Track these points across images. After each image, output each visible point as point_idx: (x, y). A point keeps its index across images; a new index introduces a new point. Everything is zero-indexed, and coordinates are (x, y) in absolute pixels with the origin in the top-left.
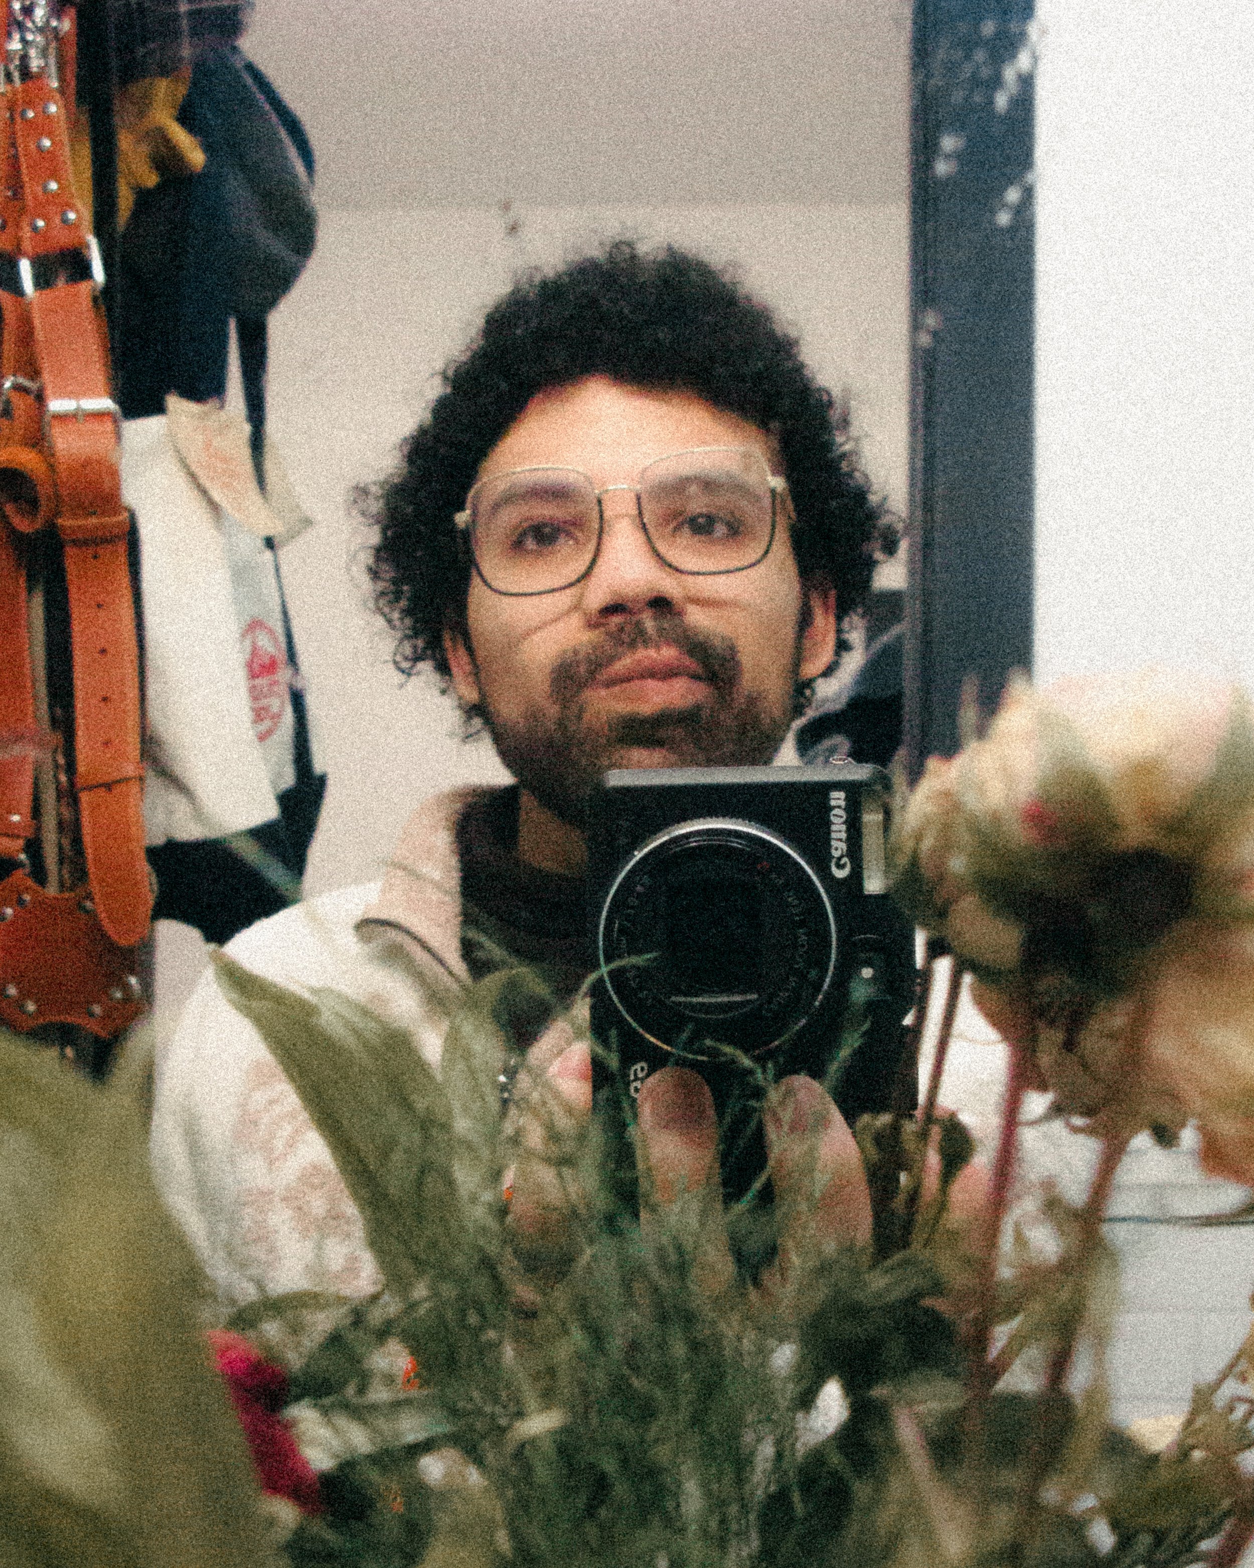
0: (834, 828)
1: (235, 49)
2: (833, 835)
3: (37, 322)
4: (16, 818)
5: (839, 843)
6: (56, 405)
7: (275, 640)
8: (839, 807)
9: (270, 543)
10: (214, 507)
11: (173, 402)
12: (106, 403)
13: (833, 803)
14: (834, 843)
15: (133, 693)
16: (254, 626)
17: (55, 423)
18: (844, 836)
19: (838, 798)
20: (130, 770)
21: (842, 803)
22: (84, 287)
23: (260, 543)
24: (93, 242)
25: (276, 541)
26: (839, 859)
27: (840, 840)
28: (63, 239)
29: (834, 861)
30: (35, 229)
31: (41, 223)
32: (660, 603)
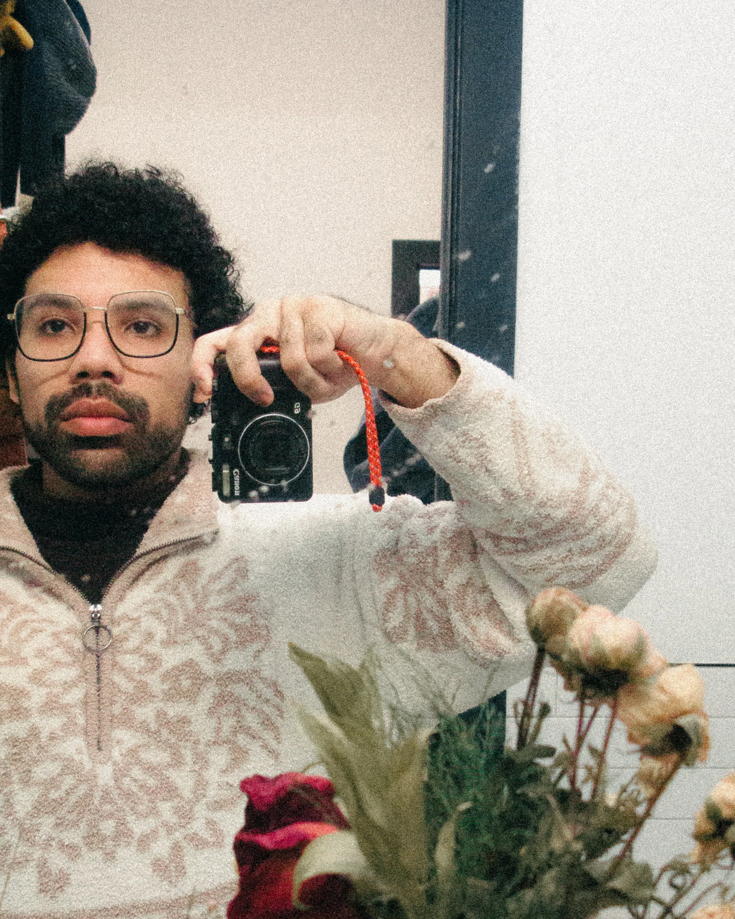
26: (237, 475)
29: (239, 474)
32: (108, 374)
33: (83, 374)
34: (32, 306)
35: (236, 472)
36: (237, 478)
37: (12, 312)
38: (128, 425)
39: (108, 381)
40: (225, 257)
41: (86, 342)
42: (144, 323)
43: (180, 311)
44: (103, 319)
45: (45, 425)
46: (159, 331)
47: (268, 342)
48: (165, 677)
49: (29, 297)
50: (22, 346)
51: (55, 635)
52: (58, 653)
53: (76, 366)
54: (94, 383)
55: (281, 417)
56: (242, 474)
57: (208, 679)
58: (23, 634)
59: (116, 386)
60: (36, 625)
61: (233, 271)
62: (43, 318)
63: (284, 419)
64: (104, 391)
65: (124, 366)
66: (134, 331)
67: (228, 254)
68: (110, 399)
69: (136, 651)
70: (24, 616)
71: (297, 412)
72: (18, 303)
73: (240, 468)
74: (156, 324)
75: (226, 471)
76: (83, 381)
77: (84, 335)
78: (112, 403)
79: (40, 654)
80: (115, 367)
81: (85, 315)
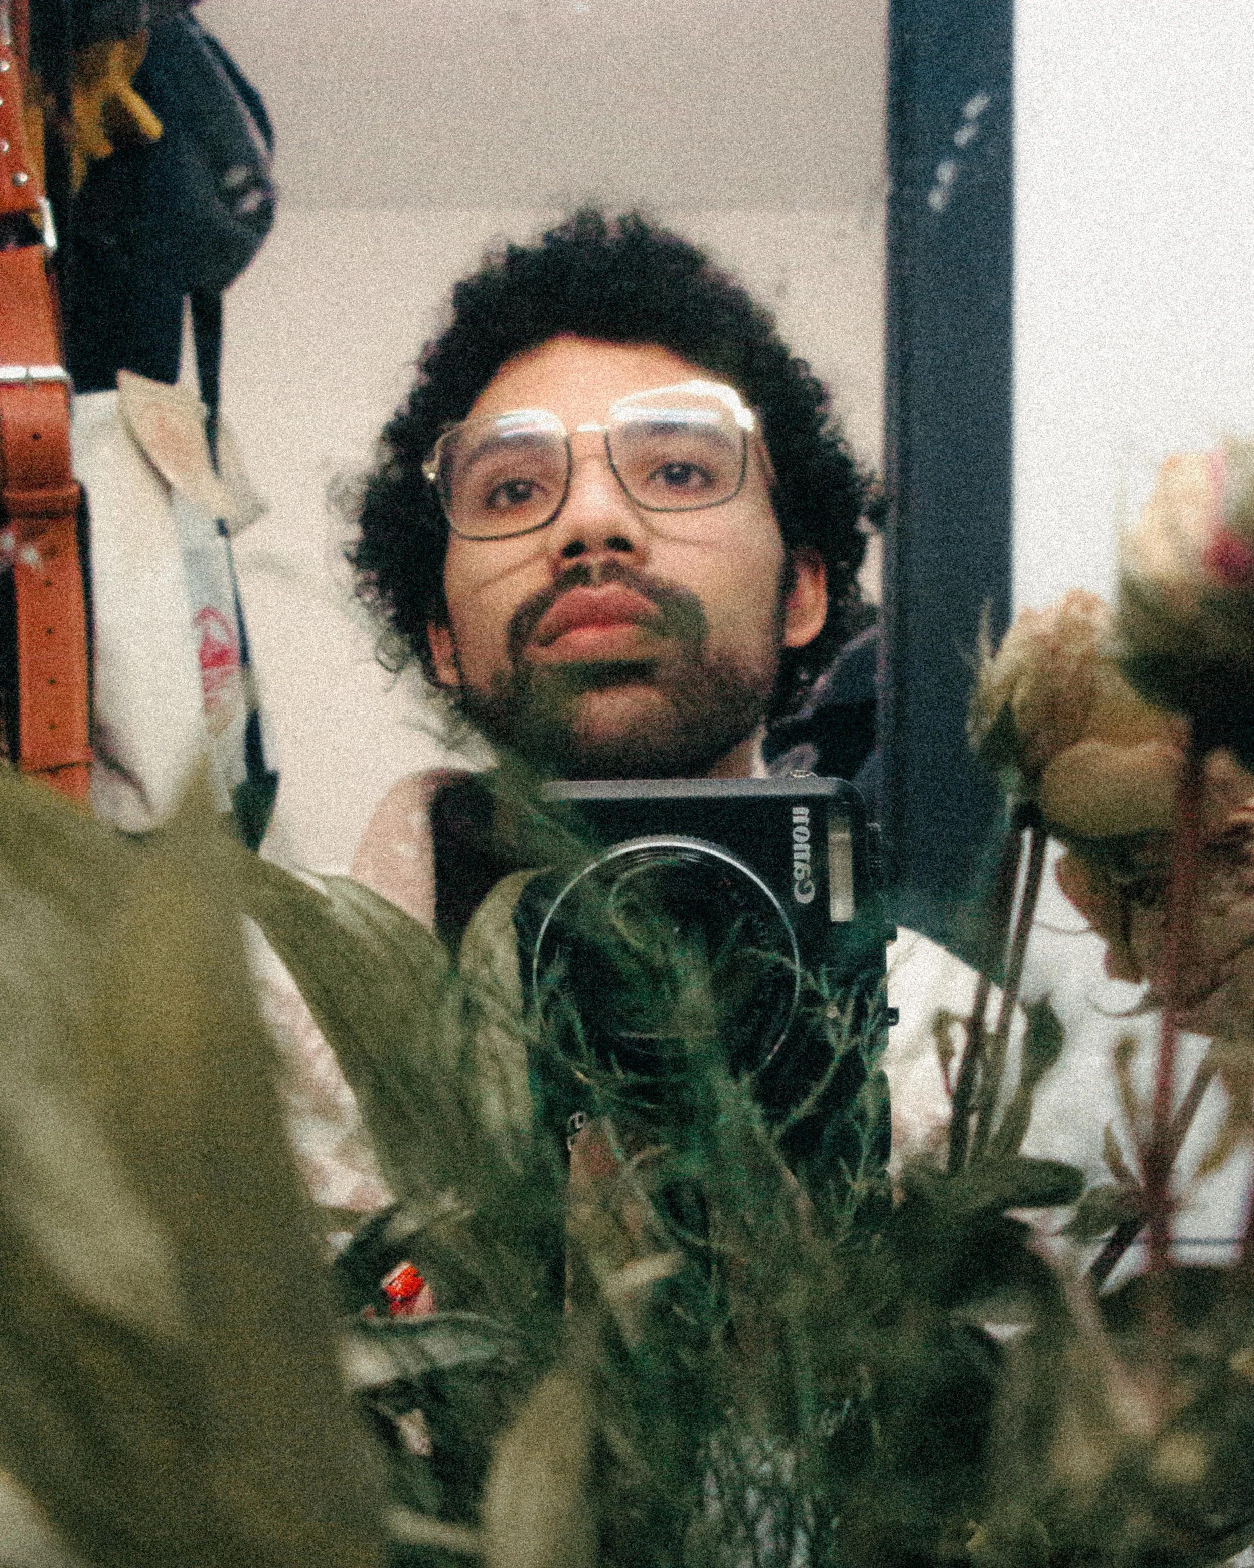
0: (796, 847)
1: (192, 19)
2: (796, 856)
5: (802, 864)
7: (228, 630)
8: (803, 824)
9: (223, 529)
10: (167, 487)
11: (125, 378)
12: (56, 372)
13: (796, 820)
14: (797, 865)
15: (80, 677)
16: (204, 615)
18: (807, 856)
19: (801, 815)
20: (76, 755)
21: (806, 820)
22: (34, 253)
23: (212, 528)
24: (45, 205)
25: (230, 526)
26: (802, 883)
27: (803, 861)
28: (10, 201)
29: (797, 885)
32: (618, 543)
33: (575, 548)
39: (621, 556)
44: (602, 449)
54: (593, 561)
59: (638, 566)
65: (649, 529)
68: (626, 585)
74: (703, 468)
76: (575, 560)
78: (631, 593)
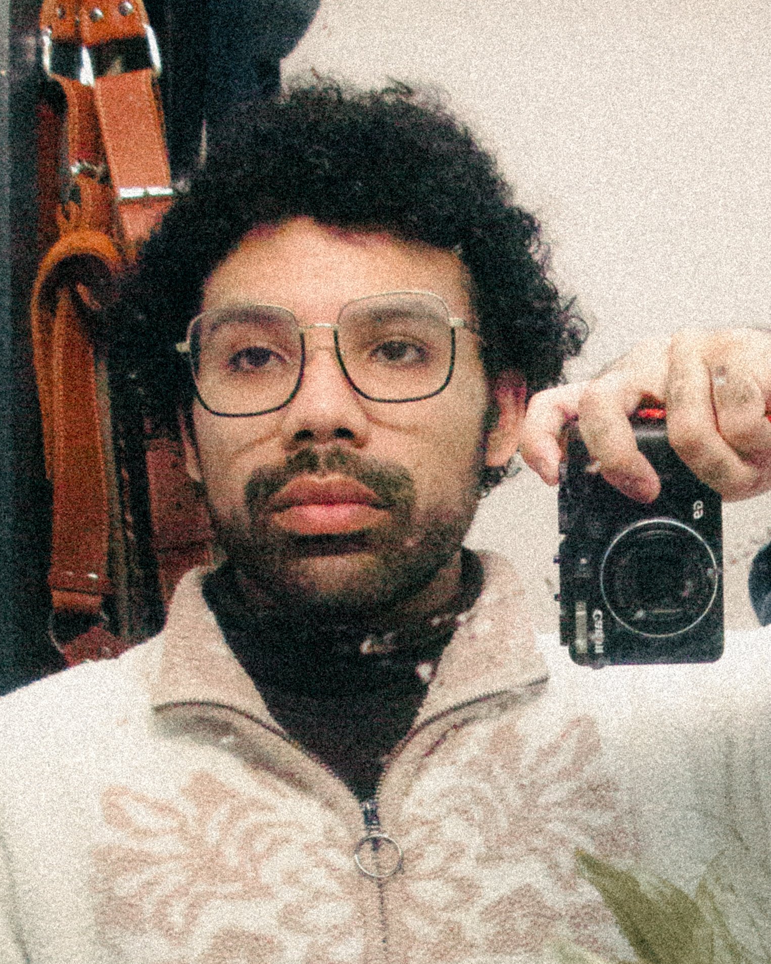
3: (102, 111)
4: (93, 576)
6: (125, 193)
17: (123, 208)
22: (144, 76)
24: (150, 33)
26: (598, 619)
28: (121, 28)
29: (601, 617)
30: (93, 17)
31: (99, 12)
32: (344, 433)
33: (305, 435)
34: (214, 328)
35: (598, 616)
36: (599, 625)
37: (183, 339)
38: (382, 513)
39: (345, 445)
40: (526, 222)
41: (306, 381)
42: (399, 343)
43: (455, 321)
44: (331, 343)
45: (246, 519)
46: (424, 355)
47: (648, 402)
48: (488, 914)
49: (208, 314)
50: (203, 394)
51: (309, 848)
52: (320, 879)
53: (292, 422)
54: (321, 449)
55: (670, 525)
56: (607, 616)
57: (555, 917)
58: (259, 847)
59: (357, 451)
60: (276, 831)
61: (539, 246)
62: (233, 346)
63: (673, 528)
64: (337, 460)
65: (369, 417)
66: (383, 358)
67: (529, 218)
68: (348, 473)
69: (438, 873)
70: (254, 817)
71: (697, 515)
72: (192, 323)
73: (603, 608)
74: (418, 345)
75: (581, 613)
76: (305, 445)
77: (302, 369)
78: (350, 479)
79: (292, 878)
80: (356, 421)
81: (302, 337)
